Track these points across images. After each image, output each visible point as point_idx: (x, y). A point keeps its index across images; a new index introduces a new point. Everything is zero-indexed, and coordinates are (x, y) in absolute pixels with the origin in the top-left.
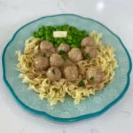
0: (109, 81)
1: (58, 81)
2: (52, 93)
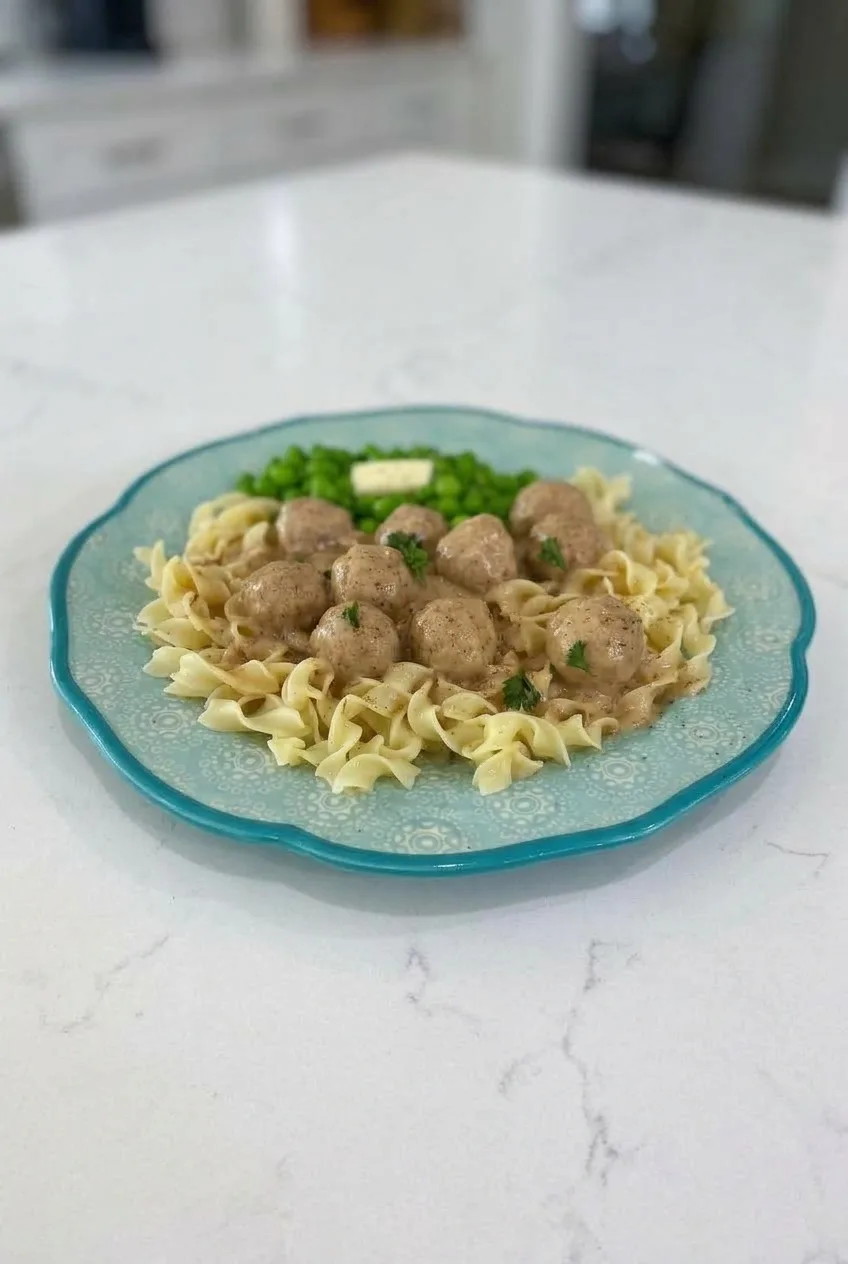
0: (684, 683)
1: (379, 676)
2: (344, 735)
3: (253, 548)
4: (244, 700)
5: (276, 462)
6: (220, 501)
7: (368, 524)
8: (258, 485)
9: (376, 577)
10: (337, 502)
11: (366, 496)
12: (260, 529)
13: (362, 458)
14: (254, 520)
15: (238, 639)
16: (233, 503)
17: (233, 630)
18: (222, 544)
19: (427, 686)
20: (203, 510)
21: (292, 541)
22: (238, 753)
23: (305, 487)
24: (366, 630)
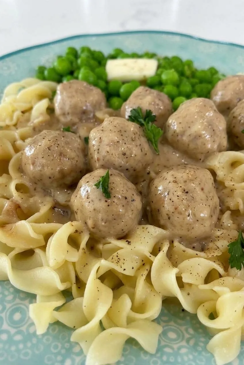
3: (38, 117)
4: (13, 253)
5: (60, 57)
6: (23, 83)
7: (115, 101)
8: (46, 73)
9: (123, 148)
10: (96, 85)
11: (115, 81)
12: (44, 104)
13: (113, 57)
14: (41, 97)
15: (15, 194)
16: (30, 85)
17: (12, 187)
18: (17, 114)
19: (165, 248)
20: (10, 88)
21: (64, 114)
22: (8, 306)
23: (75, 74)
24: (115, 200)
